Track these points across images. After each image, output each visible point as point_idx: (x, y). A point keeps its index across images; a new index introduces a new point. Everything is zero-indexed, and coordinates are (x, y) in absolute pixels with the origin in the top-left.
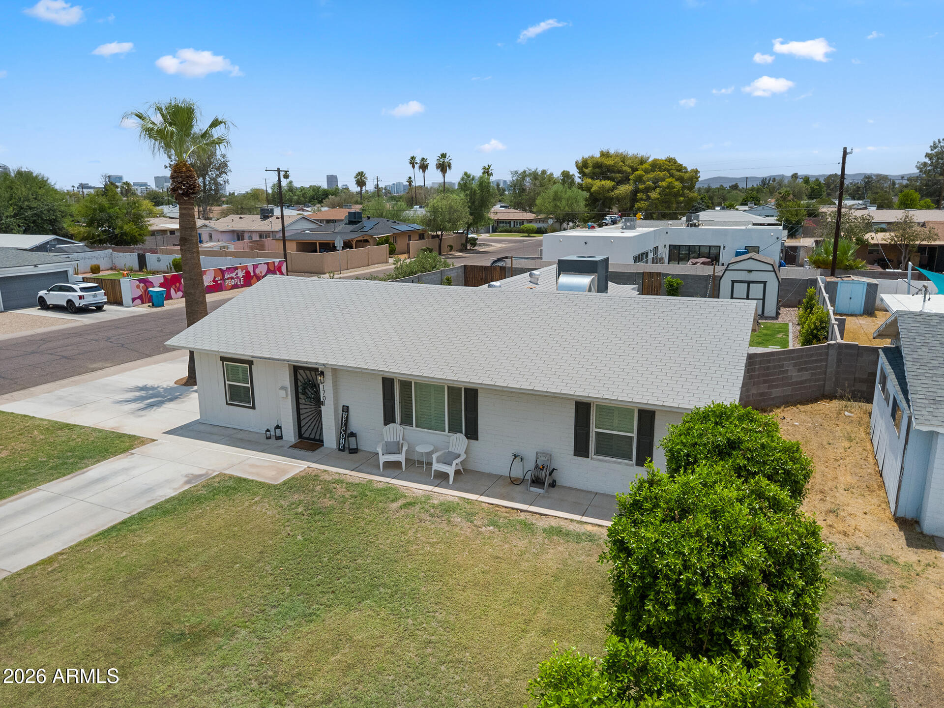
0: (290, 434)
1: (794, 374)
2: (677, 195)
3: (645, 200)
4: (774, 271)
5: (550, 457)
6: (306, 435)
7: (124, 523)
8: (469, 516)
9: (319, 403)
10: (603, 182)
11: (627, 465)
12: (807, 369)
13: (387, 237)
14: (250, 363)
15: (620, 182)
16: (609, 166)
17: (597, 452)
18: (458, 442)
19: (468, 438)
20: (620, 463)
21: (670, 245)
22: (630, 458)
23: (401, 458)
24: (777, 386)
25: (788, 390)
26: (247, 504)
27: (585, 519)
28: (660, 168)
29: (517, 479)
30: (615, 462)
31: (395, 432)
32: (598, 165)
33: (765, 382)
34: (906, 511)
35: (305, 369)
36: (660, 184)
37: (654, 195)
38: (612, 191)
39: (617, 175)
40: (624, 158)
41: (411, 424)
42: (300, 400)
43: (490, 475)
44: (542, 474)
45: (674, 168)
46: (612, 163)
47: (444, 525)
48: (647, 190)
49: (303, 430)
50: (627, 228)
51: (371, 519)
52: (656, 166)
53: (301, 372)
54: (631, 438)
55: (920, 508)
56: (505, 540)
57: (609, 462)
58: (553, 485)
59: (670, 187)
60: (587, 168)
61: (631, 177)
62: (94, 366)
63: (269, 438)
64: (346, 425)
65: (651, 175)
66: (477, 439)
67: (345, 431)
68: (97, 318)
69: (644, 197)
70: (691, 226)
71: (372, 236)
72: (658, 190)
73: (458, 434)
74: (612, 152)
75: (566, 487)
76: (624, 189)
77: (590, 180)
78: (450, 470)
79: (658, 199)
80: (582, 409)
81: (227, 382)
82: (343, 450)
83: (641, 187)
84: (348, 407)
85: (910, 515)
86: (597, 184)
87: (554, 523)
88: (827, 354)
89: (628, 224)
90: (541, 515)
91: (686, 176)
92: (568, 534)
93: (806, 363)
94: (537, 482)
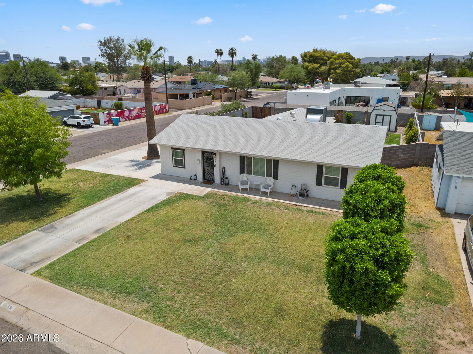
0: (200, 177)
1: (401, 155)
2: (350, 71)
3: (334, 74)
4: (395, 110)
5: (307, 186)
6: (207, 178)
7: (152, 208)
8: (278, 207)
9: (213, 165)
10: (314, 65)
11: (336, 188)
12: (407, 154)
13: (211, 91)
14: (184, 150)
15: (322, 65)
16: (317, 56)
17: (325, 184)
18: (270, 180)
19: (274, 179)
20: (334, 188)
21: (346, 96)
22: (338, 186)
23: (248, 187)
24: (394, 161)
25: (399, 162)
26: (193, 202)
27: (321, 208)
28: (342, 57)
29: (293, 195)
30: (332, 188)
31: (245, 177)
32: (311, 56)
33: (389, 159)
34: (440, 205)
35: (207, 152)
36: (342, 66)
37: (339, 71)
38: (318, 69)
39: (321, 61)
40: (324, 52)
41: (251, 174)
42: (205, 165)
43: (282, 193)
44: (304, 192)
45: (349, 58)
46: (319, 55)
47: (269, 209)
48: (336, 68)
49: (206, 176)
50: (325, 88)
51: (242, 207)
52: (340, 56)
53: (206, 153)
54: (338, 178)
55: (445, 204)
56: (293, 214)
57: (329, 187)
58: (307, 196)
59: (347, 67)
60: (306, 57)
61: (328, 62)
62: (103, 151)
63: (191, 180)
64: (224, 174)
65: (338, 61)
66: (278, 179)
67: (224, 177)
68: (92, 131)
69: (334, 72)
70: (356, 87)
71: (203, 91)
72: (341, 69)
73: (270, 178)
74: (319, 49)
75: (312, 197)
76: (325, 68)
77: (307, 64)
78: (268, 191)
79: (341, 73)
80: (320, 168)
81: (174, 158)
82: (223, 184)
83: (333, 67)
84: (225, 167)
85: (441, 207)
86: (311, 66)
87: (309, 209)
88: (416, 147)
89: (326, 86)
90: (304, 206)
91: (355, 62)
92: (315, 212)
93: (407, 151)
94: (301, 195)
